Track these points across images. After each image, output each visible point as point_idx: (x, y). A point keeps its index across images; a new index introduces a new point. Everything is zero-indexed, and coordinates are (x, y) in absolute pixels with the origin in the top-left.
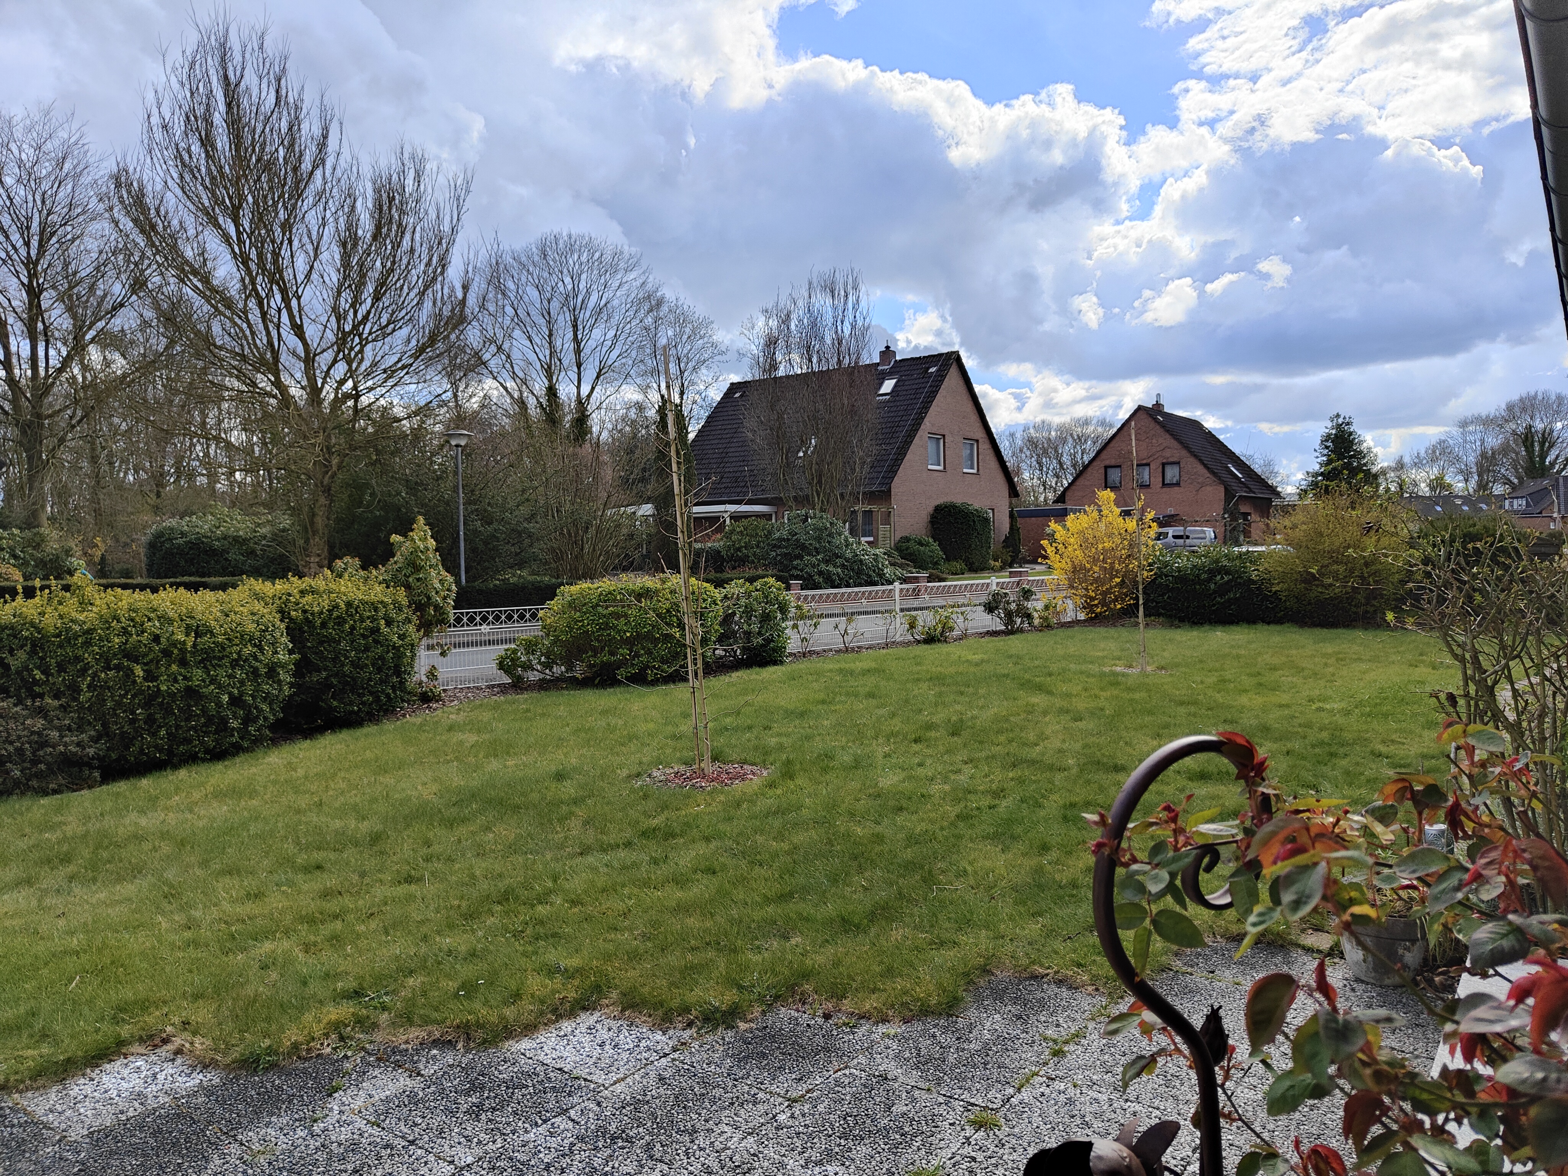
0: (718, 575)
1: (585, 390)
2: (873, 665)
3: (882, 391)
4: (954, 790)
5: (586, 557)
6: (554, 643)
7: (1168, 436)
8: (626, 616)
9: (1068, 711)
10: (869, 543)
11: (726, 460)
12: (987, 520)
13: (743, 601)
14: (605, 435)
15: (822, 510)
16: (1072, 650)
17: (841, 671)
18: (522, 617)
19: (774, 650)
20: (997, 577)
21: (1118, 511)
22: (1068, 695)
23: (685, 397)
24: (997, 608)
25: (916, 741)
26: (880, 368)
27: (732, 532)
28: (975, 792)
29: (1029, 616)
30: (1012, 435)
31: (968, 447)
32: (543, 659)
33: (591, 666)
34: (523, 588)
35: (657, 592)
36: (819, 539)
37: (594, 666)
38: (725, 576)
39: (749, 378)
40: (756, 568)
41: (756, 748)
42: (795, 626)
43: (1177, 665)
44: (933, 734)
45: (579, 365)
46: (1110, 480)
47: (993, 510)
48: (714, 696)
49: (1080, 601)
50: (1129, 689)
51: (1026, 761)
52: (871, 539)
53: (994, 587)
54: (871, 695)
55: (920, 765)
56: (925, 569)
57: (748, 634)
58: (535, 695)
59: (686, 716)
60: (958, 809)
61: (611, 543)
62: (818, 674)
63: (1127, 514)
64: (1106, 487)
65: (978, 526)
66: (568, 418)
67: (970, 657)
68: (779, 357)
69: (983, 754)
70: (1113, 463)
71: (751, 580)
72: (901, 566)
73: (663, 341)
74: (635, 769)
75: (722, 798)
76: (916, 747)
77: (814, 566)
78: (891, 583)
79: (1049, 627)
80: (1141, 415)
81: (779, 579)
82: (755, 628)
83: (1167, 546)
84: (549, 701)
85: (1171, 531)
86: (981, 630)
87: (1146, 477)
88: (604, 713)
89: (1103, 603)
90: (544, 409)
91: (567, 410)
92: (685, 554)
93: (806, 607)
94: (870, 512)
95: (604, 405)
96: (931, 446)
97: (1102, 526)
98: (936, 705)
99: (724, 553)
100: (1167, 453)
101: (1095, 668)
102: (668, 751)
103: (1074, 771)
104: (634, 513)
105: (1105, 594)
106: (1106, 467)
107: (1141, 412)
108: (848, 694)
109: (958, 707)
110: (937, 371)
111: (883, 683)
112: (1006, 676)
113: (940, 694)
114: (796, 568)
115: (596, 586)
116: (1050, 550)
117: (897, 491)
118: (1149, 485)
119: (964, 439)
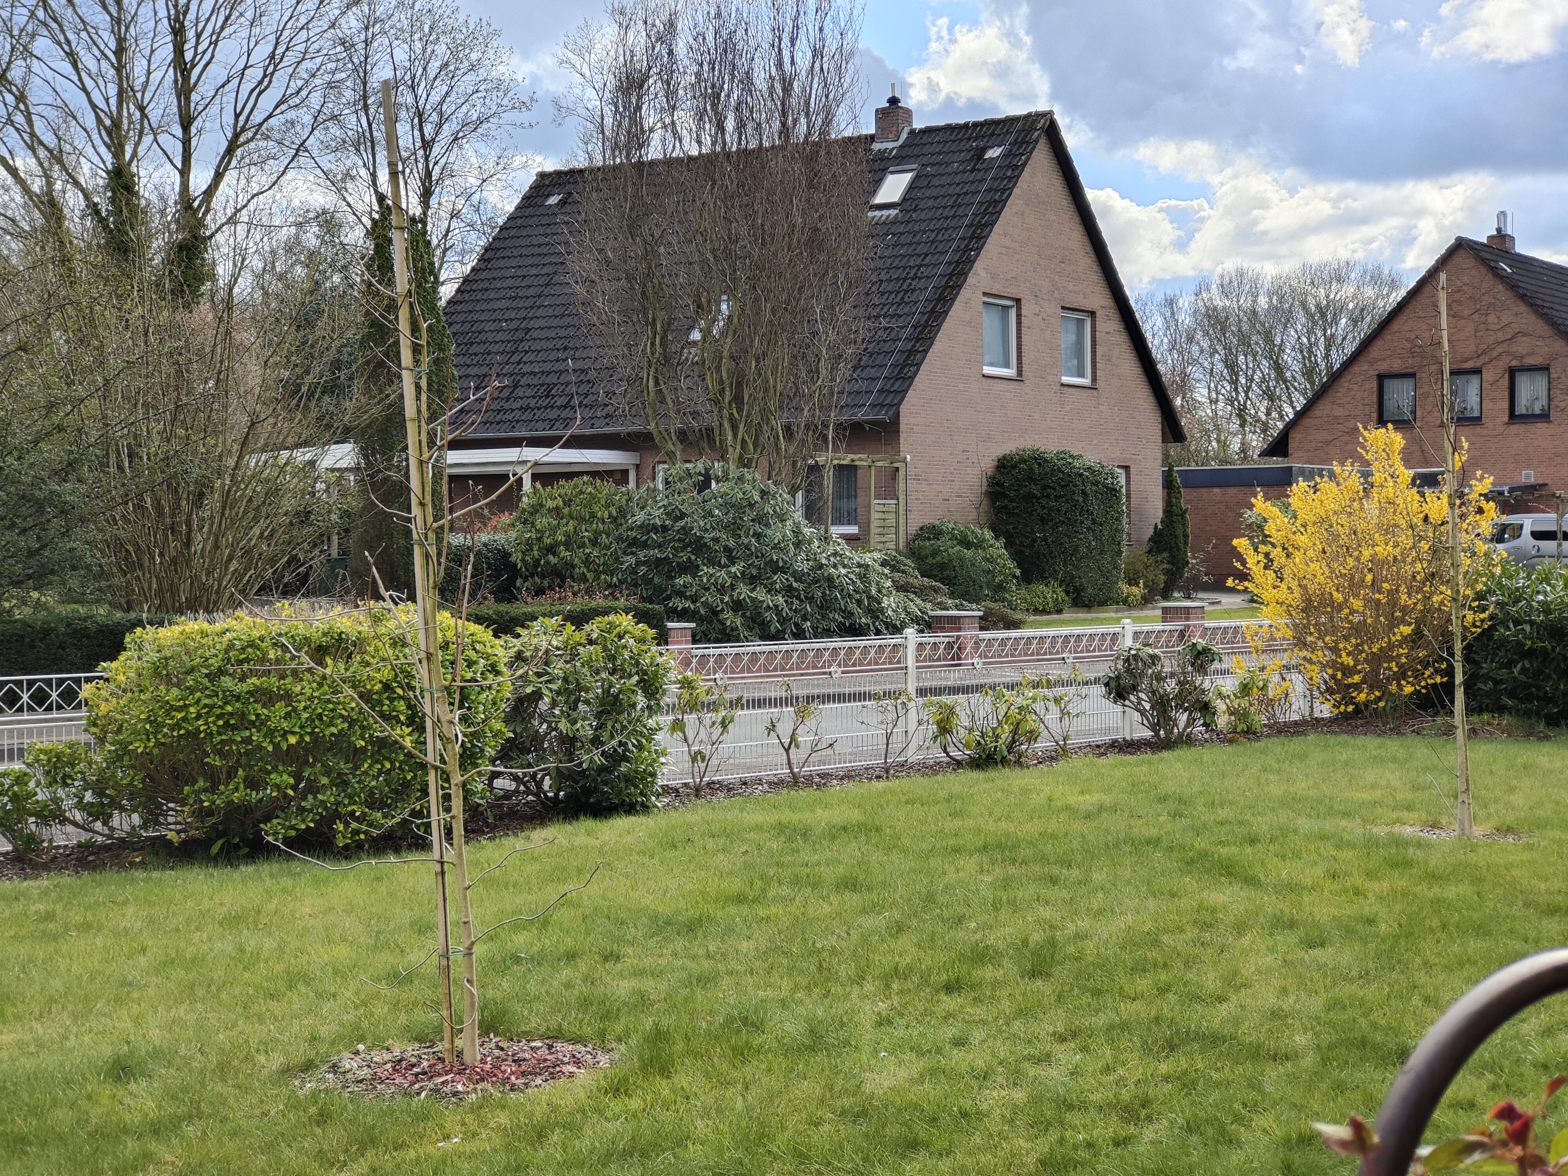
0: (503, 607)
1: (200, 180)
2: (855, 816)
3: (880, 198)
4: (1035, 1100)
5: (196, 562)
6: (116, 759)
7: (1523, 308)
8: (288, 697)
9: (1292, 925)
10: (849, 539)
11: (525, 346)
12: (1113, 492)
13: (558, 668)
14: (244, 286)
15: (744, 463)
16: (1301, 786)
17: (781, 829)
18: (40, 698)
19: (629, 780)
20: (1135, 620)
21: (1407, 474)
22: (1292, 888)
23: (434, 201)
24: (1134, 688)
25: (950, 988)
26: (876, 146)
27: (536, 509)
28: (1083, 1106)
29: (1206, 708)
30: (1171, 303)
31: (1072, 327)
32: (88, 797)
33: (202, 813)
34: (46, 632)
35: (360, 643)
36: (734, 528)
37: (210, 812)
38: (517, 609)
39: (581, 162)
40: (589, 592)
41: (584, 1003)
42: (678, 726)
43: (1541, 825)
44: (988, 973)
45: (186, 122)
46: (1390, 404)
47: (1127, 468)
48: (490, 882)
49: (1318, 676)
50: (1433, 877)
51: (1199, 1037)
52: (853, 530)
53: (1128, 642)
54: (849, 884)
55: (959, 1042)
56: (976, 600)
57: (569, 743)
58: (67, 879)
59: (422, 928)
60: (1043, 1146)
61: (257, 531)
62: (730, 834)
63: (1429, 481)
64: (1382, 422)
65: (1095, 506)
66: (157, 243)
67: (1074, 799)
68: (650, 117)
69: (1101, 1020)
70: (1396, 366)
71: (579, 619)
72: (921, 592)
73: (381, 73)
74: (300, 1053)
75: (503, 1118)
76: (950, 1003)
77: (722, 590)
78: (896, 629)
79: (1250, 733)
80: (1463, 260)
81: (642, 617)
82: (586, 729)
83: (1519, 556)
84: (99, 894)
85: (1528, 522)
86: (1099, 739)
87: (1473, 400)
88: (232, 921)
89: (1373, 681)
90: (102, 220)
91: (156, 222)
92: (427, 556)
93: (702, 686)
94: (852, 469)
95: (244, 216)
96: (990, 322)
97: (1372, 507)
98: (996, 906)
99: (516, 558)
100: (1522, 347)
101: (1353, 828)
102: (380, 1010)
103: (1309, 1061)
104: (312, 463)
105: (1376, 660)
106: (1382, 378)
107: (1462, 253)
108: (796, 881)
109: (1046, 913)
110: (1005, 155)
111: (876, 857)
112: (1154, 842)
113: (1006, 883)
114: (681, 594)
115: (218, 626)
116: (1254, 562)
117: (912, 421)
118: (1480, 418)
119: (1063, 308)
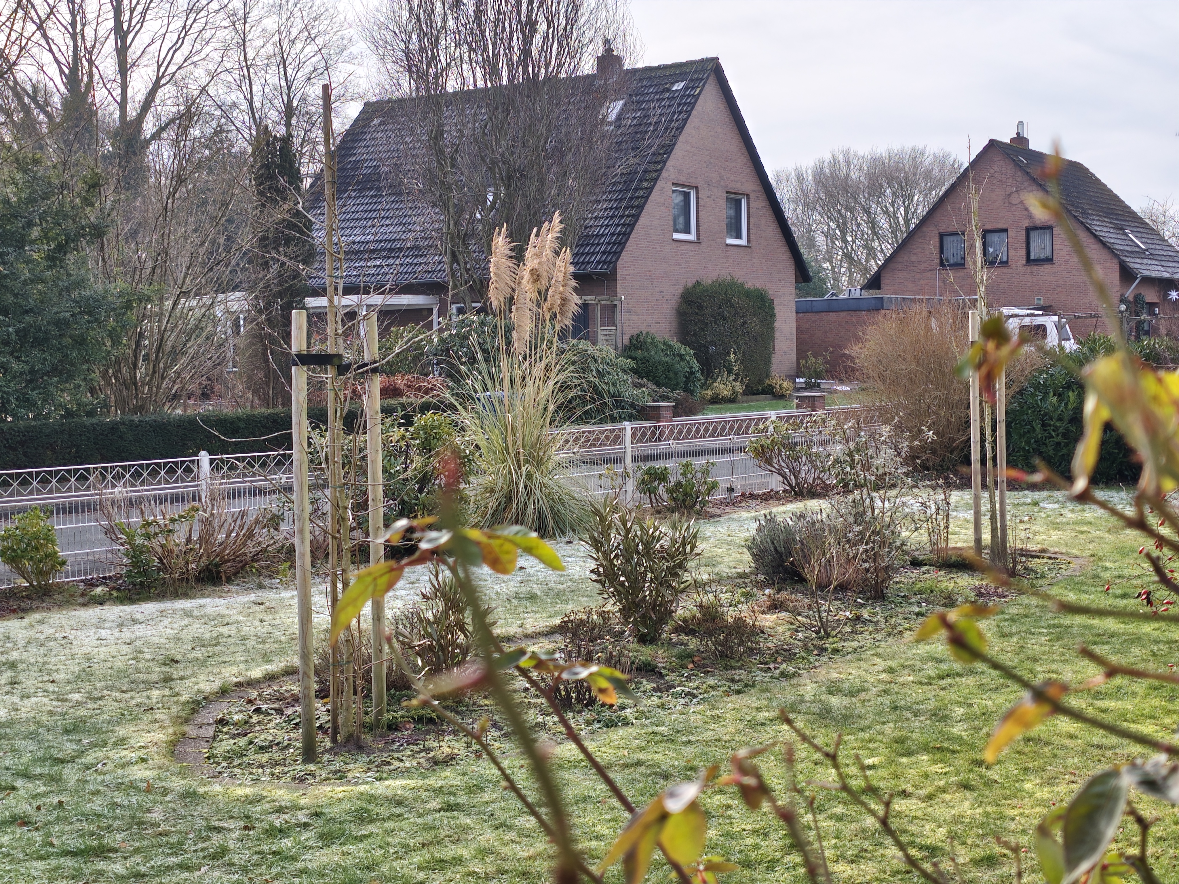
7: (1034, 187)
26: (598, 83)
31: (734, 205)
46: (948, 253)
56: (672, 392)
64: (943, 265)
70: (951, 227)
80: (994, 156)
87: (1003, 249)
96: (677, 204)
106: (942, 236)
107: (993, 151)
110: (686, 88)
117: (625, 272)
118: (1007, 262)
119: (727, 192)
